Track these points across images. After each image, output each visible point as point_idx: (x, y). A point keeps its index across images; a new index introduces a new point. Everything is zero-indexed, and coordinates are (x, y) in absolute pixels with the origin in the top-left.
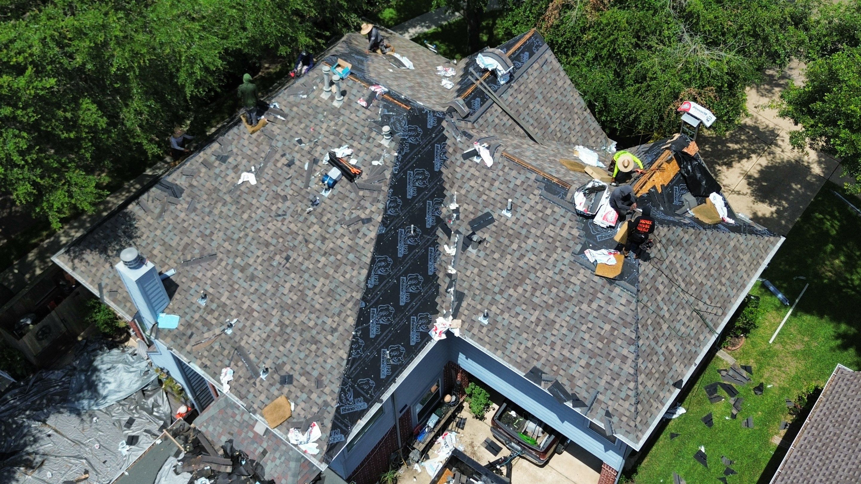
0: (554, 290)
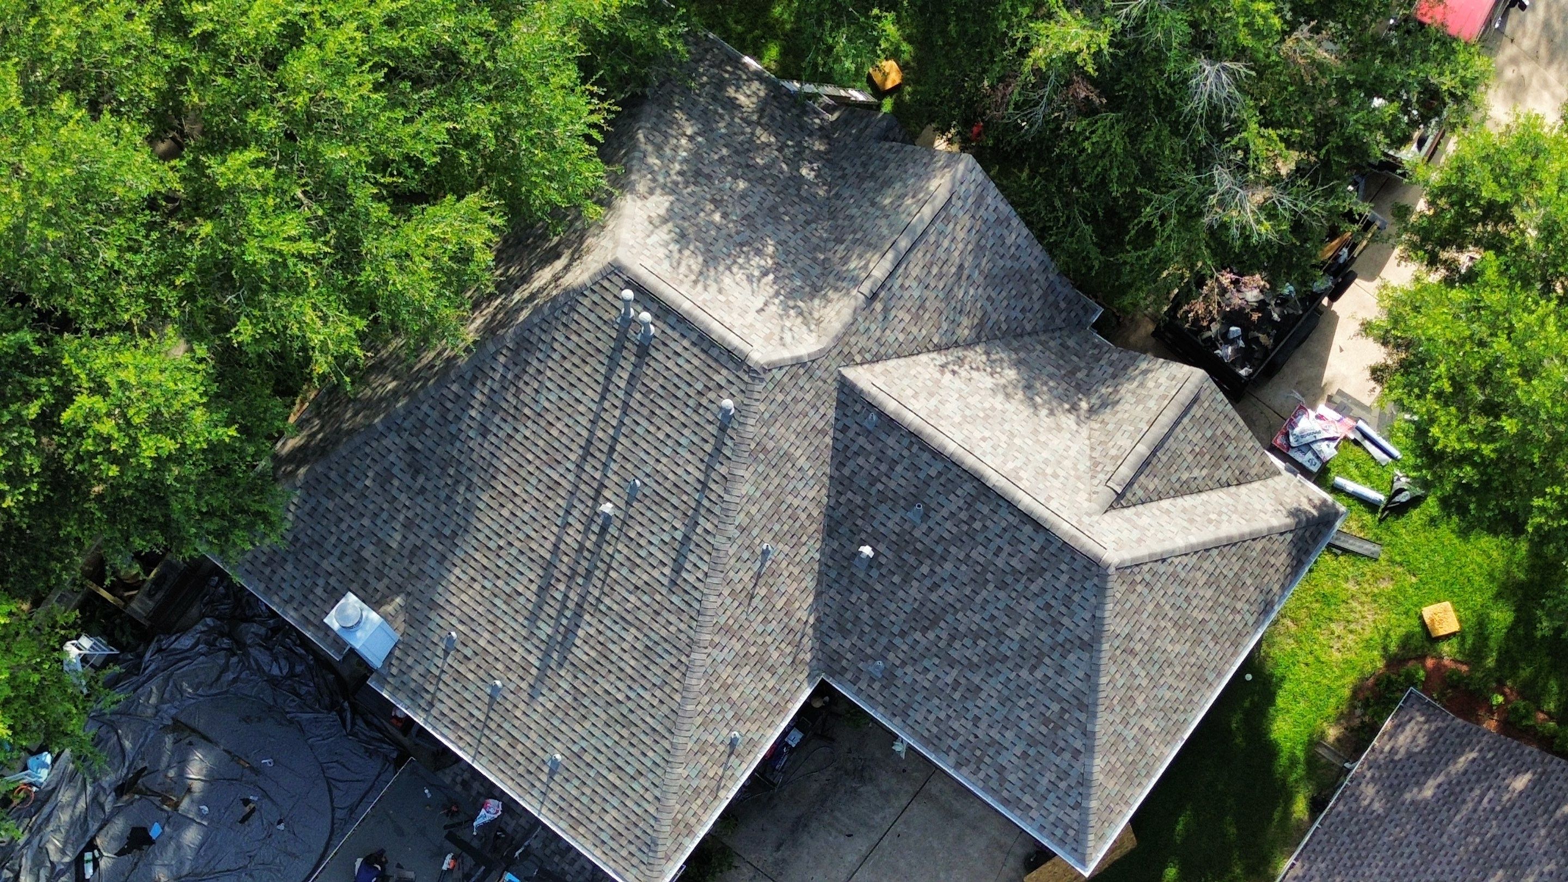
0: (982, 643)
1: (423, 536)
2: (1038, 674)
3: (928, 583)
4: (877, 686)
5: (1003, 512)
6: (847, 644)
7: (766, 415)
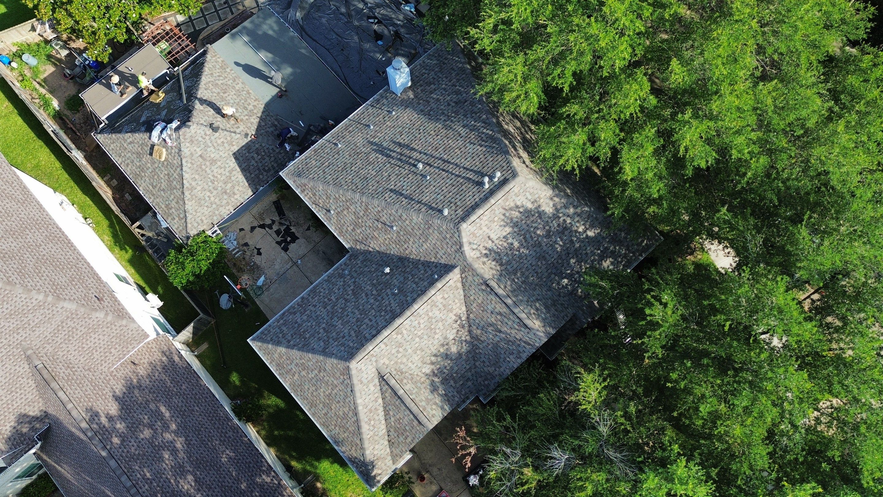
0: (340, 311)
1: (432, 105)
2: (321, 331)
3: (369, 292)
4: (341, 271)
5: (384, 324)
6: (359, 262)
7: (441, 229)
